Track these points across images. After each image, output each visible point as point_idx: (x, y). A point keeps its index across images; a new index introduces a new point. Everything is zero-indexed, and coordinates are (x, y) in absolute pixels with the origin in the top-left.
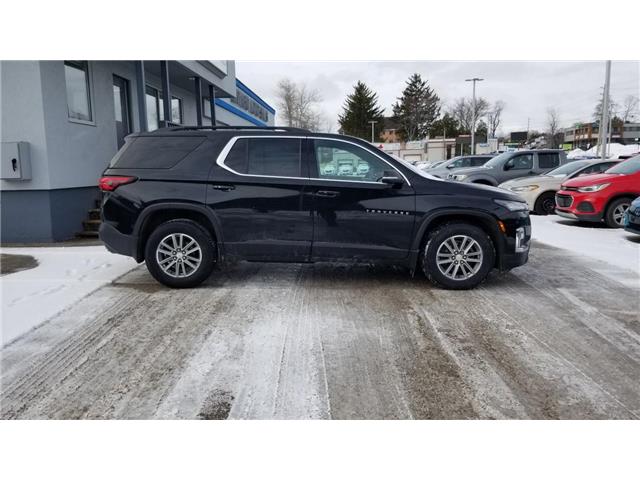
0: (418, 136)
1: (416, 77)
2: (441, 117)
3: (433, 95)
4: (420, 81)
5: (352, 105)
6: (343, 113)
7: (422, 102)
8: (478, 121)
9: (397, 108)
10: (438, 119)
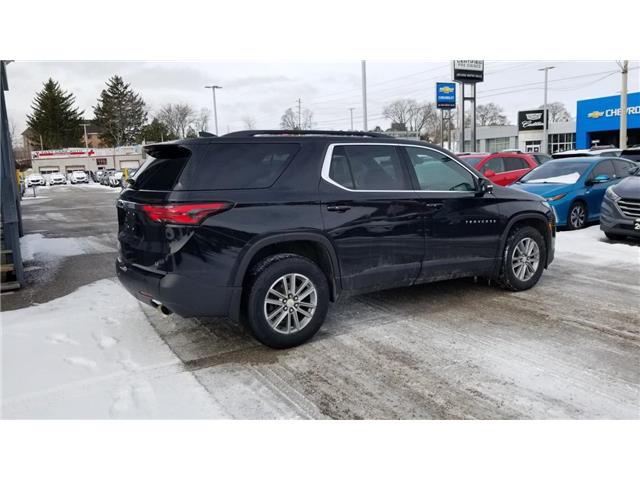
0: (125, 141)
1: (117, 79)
2: (150, 122)
3: (138, 98)
4: (122, 84)
5: (43, 104)
6: (32, 112)
7: (126, 105)
8: (187, 128)
9: (99, 111)
10: (146, 124)
